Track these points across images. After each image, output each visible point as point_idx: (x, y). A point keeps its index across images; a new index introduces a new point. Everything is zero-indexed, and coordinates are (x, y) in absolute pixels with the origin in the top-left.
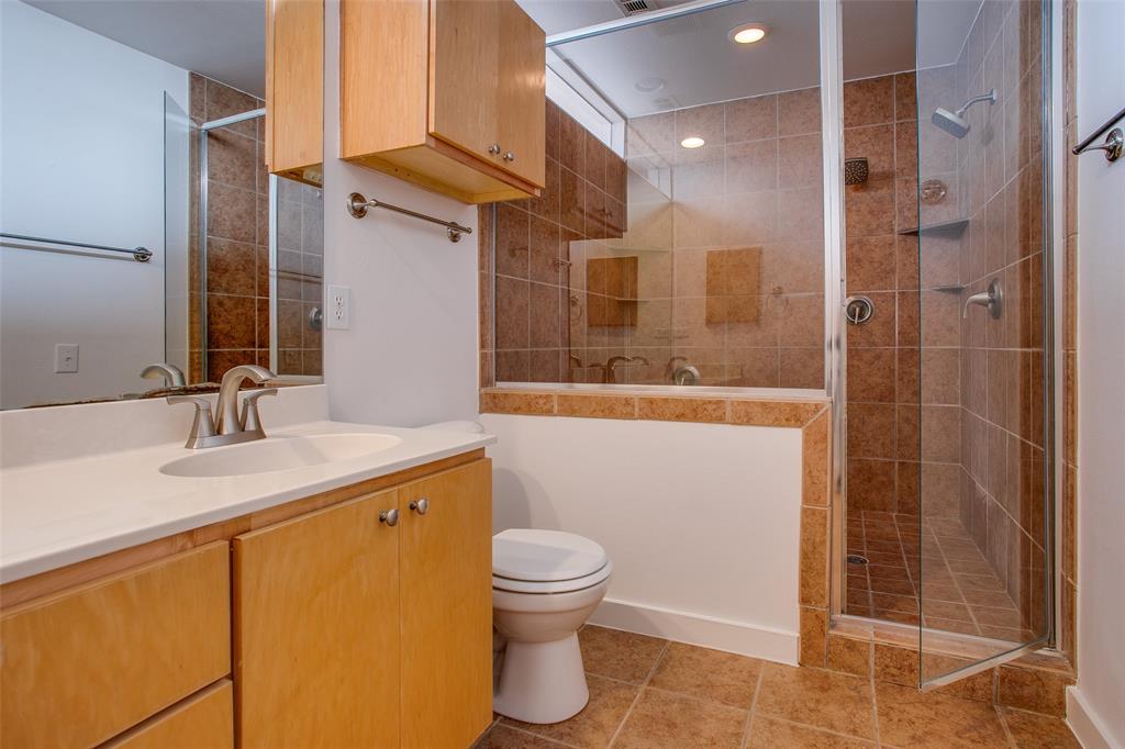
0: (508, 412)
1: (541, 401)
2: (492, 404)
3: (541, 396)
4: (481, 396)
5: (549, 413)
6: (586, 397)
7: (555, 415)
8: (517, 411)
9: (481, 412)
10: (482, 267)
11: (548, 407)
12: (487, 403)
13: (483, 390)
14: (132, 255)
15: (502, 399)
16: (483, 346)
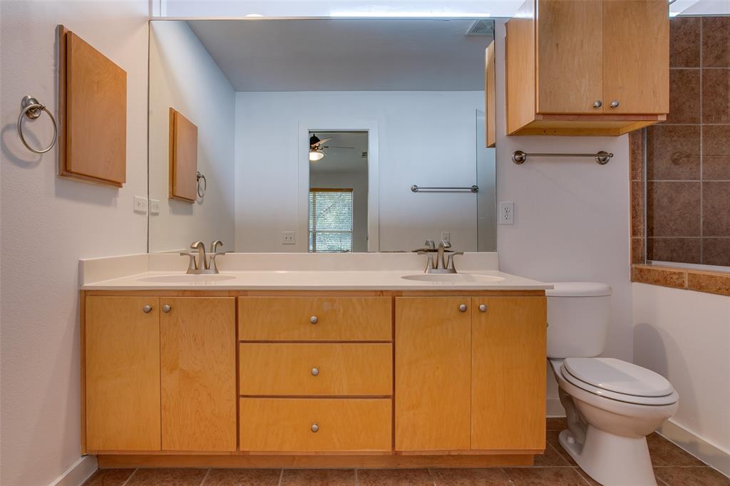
0: (651, 283)
1: (675, 277)
2: (639, 276)
3: (674, 273)
4: (632, 269)
5: (681, 286)
6: (712, 277)
7: (687, 289)
8: (656, 282)
9: (632, 281)
10: (633, 177)
11: (680, 281)
12: (636, 275)
13: (633, 266)
14: (470, 190)
15: (646, 273)
16: (634, 233)
